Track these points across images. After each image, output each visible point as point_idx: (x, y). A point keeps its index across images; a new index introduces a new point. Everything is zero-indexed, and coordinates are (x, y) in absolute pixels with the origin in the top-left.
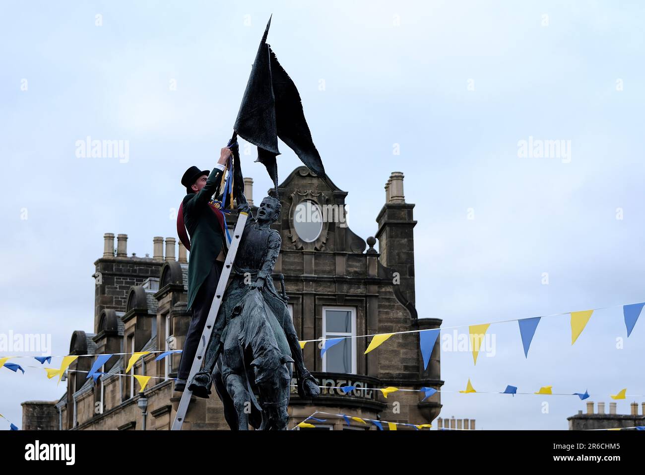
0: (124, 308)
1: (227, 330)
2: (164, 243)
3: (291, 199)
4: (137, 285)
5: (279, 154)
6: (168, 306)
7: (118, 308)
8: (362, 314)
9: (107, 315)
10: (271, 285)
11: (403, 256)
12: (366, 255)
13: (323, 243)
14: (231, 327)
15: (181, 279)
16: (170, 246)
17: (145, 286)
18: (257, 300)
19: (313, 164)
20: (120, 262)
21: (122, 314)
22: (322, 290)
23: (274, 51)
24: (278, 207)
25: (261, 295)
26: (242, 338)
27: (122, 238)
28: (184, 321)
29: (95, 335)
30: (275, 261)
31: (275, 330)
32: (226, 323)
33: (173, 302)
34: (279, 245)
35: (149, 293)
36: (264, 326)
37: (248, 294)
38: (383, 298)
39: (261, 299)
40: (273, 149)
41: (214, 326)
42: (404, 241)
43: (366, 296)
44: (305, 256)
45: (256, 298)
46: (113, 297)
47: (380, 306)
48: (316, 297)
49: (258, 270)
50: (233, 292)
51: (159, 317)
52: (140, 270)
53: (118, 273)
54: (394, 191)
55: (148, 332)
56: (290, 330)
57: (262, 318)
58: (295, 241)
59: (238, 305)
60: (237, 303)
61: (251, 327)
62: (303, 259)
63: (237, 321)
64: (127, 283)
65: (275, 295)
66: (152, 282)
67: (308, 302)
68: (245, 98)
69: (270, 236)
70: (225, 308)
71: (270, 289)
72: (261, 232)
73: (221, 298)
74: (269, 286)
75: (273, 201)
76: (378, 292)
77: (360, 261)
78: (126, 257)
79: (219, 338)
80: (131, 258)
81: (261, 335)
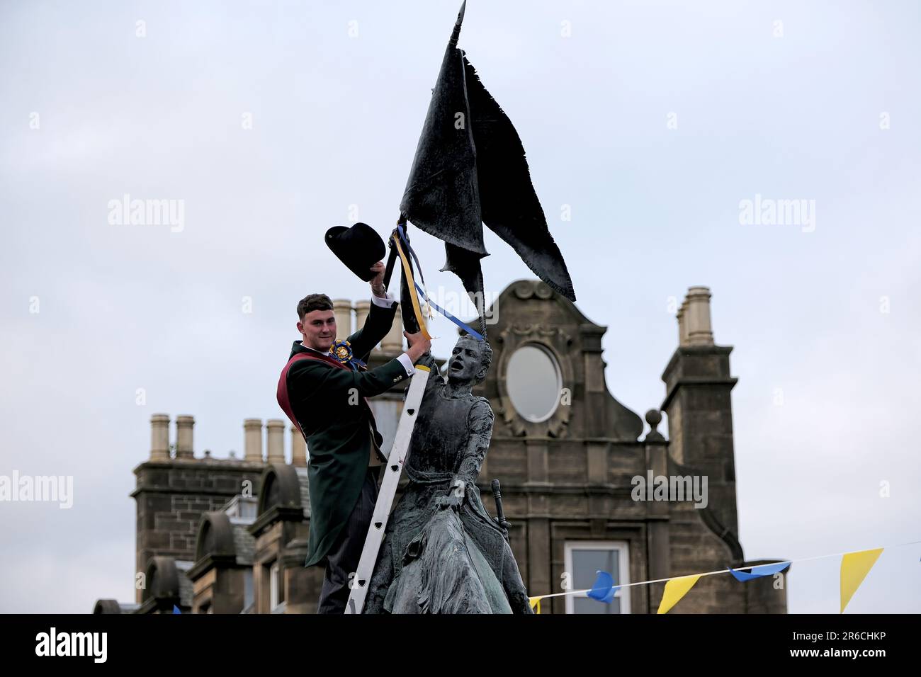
0: (192, 554)
1: (396, 587)
2: (264, 431)
3: (501, 342)
4: (214, 509)
5: (486, 255)
6: (274, 549)
7: (178, 554)
8: (639, 555)
9: (159, 568)
10: (475, 501)
11: (715, 445)
12: (644, 444)
13: (564, 423)
14: (404, 583)
15: (298, 496)
16: (275, 436)
17: (230, 512)
18: (451, 529)
19: (550, 271)
20: (181, 468)
21: (187, 566)
22: (564, 511)
23: (472, 63)
24: (486, 354)
25: (459, 521)
26: (425, 602)
27: (185, 422)
28: (304, 575)
29: (138, 606)
30: (482, 456)
31: (486, 584)
32: (393, 575)
33: (284, 540)
34: (490, 425)
35: (239, 525)
36: (466, 577)
37: (433, 519)
38: (678, 524)
39: (459, 529)
40: (476, 246)
41: (371, 581)
42: (716, 415)
43: (647, 521)
44: (530, 449)
45: (451, 524)
46: (168, 535)
47: (673, 539)
48: (554, 524)
49: (451, 473)
50: (405, 516)
51: (258, 570)
52: (219, 481)
53: (179, 488)
54: (693, 323)
55: (237, 598)
56: (515, 584)
57: (461, 563)
58: (511, 422)
59: (415, 540)
60: (413, 537)
61: (441, 580)
62: (526, 454)
63: (415, 569)
64: (195, 506)
65: (484, 520)
66: (244, 505)
67: (539, 535)
68: (420, 151)
69: (472, 408)
70: (390, 545)
71: (475, 507)
72: (455, 401)
73: (383, 528)
74: (472, 503)
75: (476, 343)
76: (670, 513)
77: (632, 455)
78: (192, 458)
79: (382, 603)
80: (202, 460)
81: (461, 594)
